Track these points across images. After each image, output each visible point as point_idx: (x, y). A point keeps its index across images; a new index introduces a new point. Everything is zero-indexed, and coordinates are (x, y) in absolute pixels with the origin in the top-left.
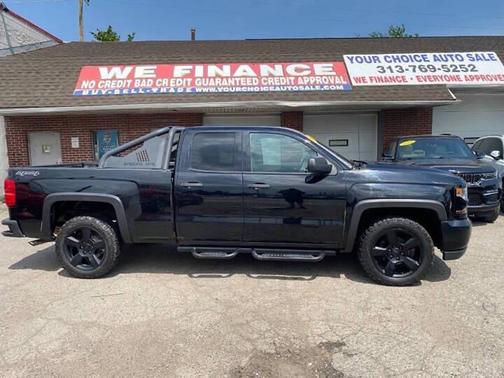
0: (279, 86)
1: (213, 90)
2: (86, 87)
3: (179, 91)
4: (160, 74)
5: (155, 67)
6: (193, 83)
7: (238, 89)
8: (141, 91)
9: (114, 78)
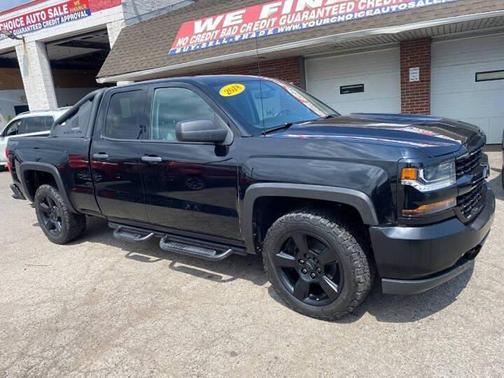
0: (380, 8)
1: (297, 27)
2: (181, 44)
3: (260, 35)
4: (247, 19)
5: (243, 11)
6: (277, 23)
7: (326, 21)
8: (225, 41)
9: (205, 31)
